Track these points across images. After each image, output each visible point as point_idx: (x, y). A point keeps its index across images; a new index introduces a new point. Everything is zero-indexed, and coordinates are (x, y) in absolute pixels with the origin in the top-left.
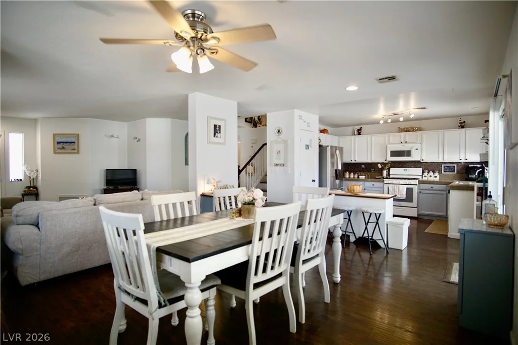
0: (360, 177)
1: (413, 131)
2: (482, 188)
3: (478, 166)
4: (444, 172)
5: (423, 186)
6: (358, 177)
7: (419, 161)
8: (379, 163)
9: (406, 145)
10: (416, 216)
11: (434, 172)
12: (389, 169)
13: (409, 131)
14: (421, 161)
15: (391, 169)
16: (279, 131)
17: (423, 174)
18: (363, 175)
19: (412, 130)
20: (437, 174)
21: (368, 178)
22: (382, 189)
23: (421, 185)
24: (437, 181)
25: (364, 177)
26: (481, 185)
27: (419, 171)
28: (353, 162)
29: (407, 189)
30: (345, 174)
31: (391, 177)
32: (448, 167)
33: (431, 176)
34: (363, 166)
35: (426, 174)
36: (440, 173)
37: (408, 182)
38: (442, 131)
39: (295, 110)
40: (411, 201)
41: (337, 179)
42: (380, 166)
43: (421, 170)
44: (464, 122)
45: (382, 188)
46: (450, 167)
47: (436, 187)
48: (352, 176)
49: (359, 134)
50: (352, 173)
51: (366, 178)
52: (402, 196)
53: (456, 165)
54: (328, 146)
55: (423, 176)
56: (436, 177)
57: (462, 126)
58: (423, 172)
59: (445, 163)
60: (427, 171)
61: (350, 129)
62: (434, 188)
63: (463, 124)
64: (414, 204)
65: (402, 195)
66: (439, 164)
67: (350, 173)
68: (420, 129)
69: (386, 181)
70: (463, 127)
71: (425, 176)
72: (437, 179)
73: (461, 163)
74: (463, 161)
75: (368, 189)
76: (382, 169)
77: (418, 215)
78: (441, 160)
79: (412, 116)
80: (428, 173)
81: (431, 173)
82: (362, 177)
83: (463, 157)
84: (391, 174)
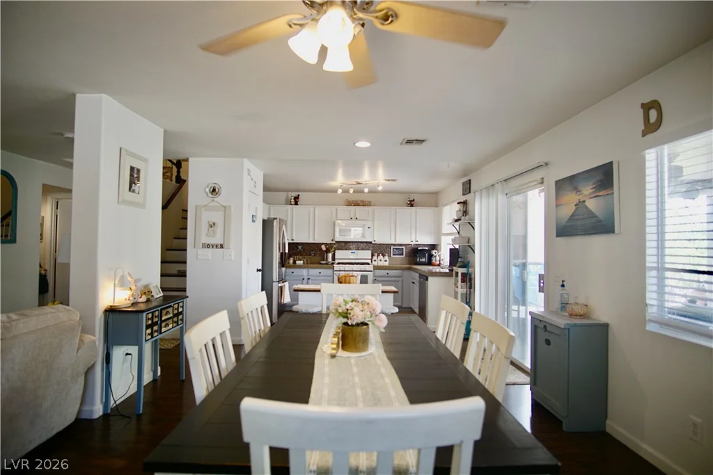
0: (297, 262)
1: (363, 205)
2: (465, 273)
3: (427, 248)
4: (393, 255)
5: (379, 272)
6: (294, 262)
7: (371, 243)
8: (323, 244)
9: (357, 222)
11: (384, 256)
12: (334, 252)
13: (358, 205)
14: (373, 242)
15: (336, 251)
16: (214, 190)
18: (300, 260)
20: (387, 258)
21: (307, 263)
22: (331, 278)
23: (376, 271)
24: (386, 266)
25: (302, 262)
26: (464, 270)
27: (367, 254)
28: (290, 241)
29: (362, 276)
31: (338, 261)
32: (397, 249)
33: (381, 260)
34: (300, 247)
35: (375, 258)
36: (390, 256)
37: (362, 267)
38: (394, 208)
39: (245, 159)
41: (283, 266)
42: (323, 248)
43: (369, 252)
44: (414, 200)
45: (329, 276)
46: (398, 249)
47: (391, 272)
49: (296, 204)
51: (304, 263)
53: (404, 248)
54: (275, 219)
56: (386, 261)
57: (411, 204)
58: (373, 255)
59: (394, 245)
60: (376, 254)
61: (283, 196)
62: (390, 275)
63: (412, 202)
66: (389, 246)
68: (370, 204)
69: (337, 267)
70: (412, 206)
71: (375, 261)
72: (387, 264)
74: (414, 243)
75: (313, 278)
76: (328, 251)
78: (393, 241)
79: (380, 188)
80: (378, 256)
81: (381, 257)
82: (299, 263)
83: (413, 239)
84: (336, 257)
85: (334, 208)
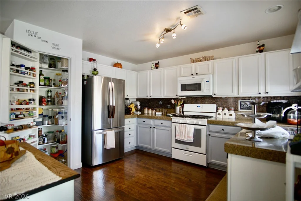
0: (157, 113)
1: (205, 61)
4: (241, 109)
5: (213, 127)
6: (156, 114)
9: (196, 77)
10: (205, 164)
11: (229, 109)
12: (183, 105)
13: (200, 61)
14: (214, 96)
15: (185, 105)
17: (217, 111)
18: (159, 112)
19: (204, 59)
20: (232, 112)
21: (165, 114)
23: (210, 126)
25: (160, 113)
27: (212, 108)
28: (149, 97)
29: (195, 130)
30: (145, 109)
31: (185, 113)
32: (245, 102)
33: (225, 114)
34: (161, 102)
35: (220, 111)
36: (236, 110)
38: (236, 58)
40: (199, 145)
42: (173, 101)
43: (215, 106)
44: (263, 45)
47: (227, 129)
48: (150, 112)
49: (157, 68)
50: (151, 109)
51: (162, 114)
52: (189, 139)
55: (217, 113)
56: (231, 115)
57: (261, 49)
58: (217, 109)
59: (242, 98)
60: (221, 108)
62: (225, 131)
63: (262, 48)
64: (203, 149)
65: (189, 137)
66: (236, 100)
67: (148, 109)
68: (212, 58)
69: (174, 119)
70: (261, 51)
71: (219, 114)
73: (260, 97)
74: (263, 95)
75: (157, 127)
77: (208, 164)
78: (235, 95)
80: (223, 110)
81: (226, 111)
82: (159, 114)
83: (262, 90)
84: (184, 110)
85: (178, 67)
